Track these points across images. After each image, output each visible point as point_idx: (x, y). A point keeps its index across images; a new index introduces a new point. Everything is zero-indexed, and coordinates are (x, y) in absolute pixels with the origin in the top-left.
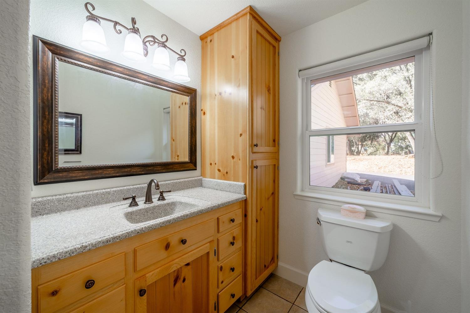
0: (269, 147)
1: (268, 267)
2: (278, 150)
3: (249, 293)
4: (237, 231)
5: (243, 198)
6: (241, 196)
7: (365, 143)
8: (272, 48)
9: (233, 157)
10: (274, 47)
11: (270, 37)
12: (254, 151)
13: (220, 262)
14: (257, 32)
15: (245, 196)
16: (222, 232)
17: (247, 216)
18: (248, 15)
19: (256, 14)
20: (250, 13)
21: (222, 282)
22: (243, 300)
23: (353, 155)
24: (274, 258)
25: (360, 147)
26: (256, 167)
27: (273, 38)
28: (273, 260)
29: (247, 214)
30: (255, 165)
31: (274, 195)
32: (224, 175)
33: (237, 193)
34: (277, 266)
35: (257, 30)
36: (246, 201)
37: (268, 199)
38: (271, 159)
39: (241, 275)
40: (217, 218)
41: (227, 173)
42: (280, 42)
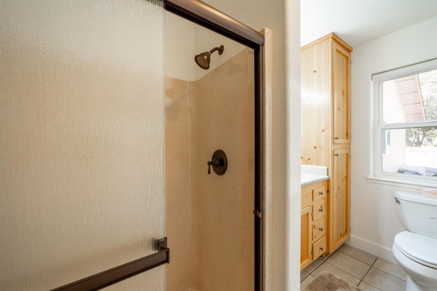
0: (344, 139)
1: (343, 236)
2: (350, 142)
3: (332, 251)
4: (323, 203)
5: (327, 178)
6: (325, 176)
7: (429, 133)
8: (345, 58)
9: (315, 148)
10: (347, 58)
11: (344, 51)
12: (335, 143)
13: (314, 222)
14: (336, 50)
15: (328, 176)
16: (316, 200)
17: (330, 192)
18: (330, 39)
19: (336, 37)
20: (332, 37)
21: (315, 237)
22: (325, 257)
23: (412, 146)
24: (347, 230)
25: (421, 137)
26: (337, 155)
27: (346, 51)
28: (346, 232)
29: (330, 190)
30: (336, 153)
31: (347, 177)
32: (306, 161)
33: (320, 174)
34: (350, 238)
35: (336, 49)
36: (328, 181)
37: (343, 180)
38: (345, 149)
39: (325, 236)
40: (312, 190)
41: (309, 159)
42: (352, 53)
